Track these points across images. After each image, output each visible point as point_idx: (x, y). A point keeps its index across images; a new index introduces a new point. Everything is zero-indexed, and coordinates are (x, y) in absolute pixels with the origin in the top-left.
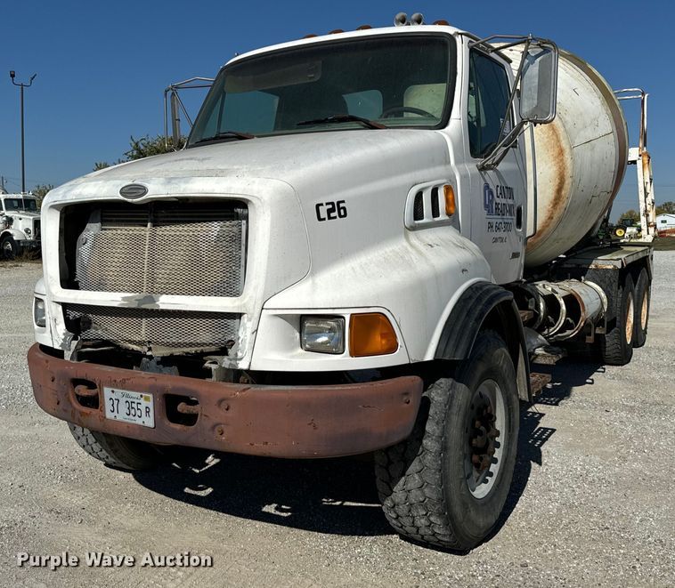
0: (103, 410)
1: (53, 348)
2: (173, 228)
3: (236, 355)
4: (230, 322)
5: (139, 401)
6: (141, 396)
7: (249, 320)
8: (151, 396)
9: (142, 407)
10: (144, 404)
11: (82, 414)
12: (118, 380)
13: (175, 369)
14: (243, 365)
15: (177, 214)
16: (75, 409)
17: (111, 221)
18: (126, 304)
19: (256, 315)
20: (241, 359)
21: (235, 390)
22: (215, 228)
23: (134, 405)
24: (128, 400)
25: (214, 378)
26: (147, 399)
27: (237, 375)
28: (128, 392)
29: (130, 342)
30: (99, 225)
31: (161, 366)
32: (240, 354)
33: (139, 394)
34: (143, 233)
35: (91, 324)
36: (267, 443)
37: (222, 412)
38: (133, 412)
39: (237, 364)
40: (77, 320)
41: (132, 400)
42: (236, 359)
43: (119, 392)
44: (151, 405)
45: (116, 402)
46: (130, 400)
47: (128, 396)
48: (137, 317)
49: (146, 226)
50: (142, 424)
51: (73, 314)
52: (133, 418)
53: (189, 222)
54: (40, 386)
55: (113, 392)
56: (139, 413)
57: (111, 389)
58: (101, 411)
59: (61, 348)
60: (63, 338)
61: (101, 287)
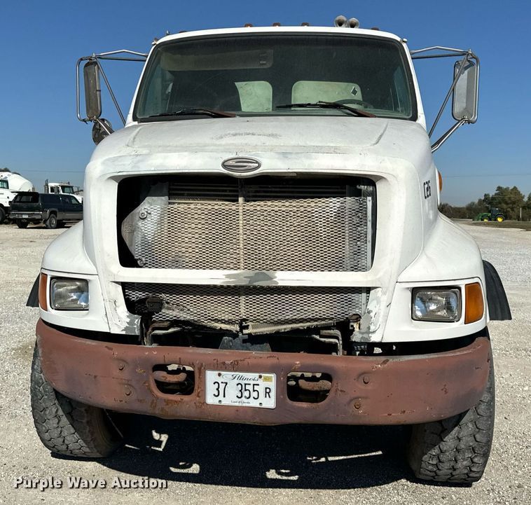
0: (202, 394)
1: (109, 333)
3: (369, 328)
4: (355, 296)
5: (255, 383)
6: (260, 377)
7: (384, 293)
8: (273, 376)
9: (261, 389)
10: (262, 385)
11: (168, 402)
12: (228, 362)
13: (267, 346)
14: (375, 338)
15: (273, 190)
16: (157, 398)
17: (183, 195)
18: (232, 282)
19: (391, 289)
20: (374, 332)
21: (375, 363)
22: (334, 204)
23: (248, 387)
24: (240, 382)
25: (340, 353)
26: (267, 379)
27: (368, 349)
28: (241, 374)
29: (217, 321)
30: (165, 199)
31: (248, 344)
32: (372, 328)
33: (257, 375)
34: (234, 208)
35: (162, 304)
36: (404, 412)
37: (361, 386)
38: (246, 394)
39: (370, 337)
40: (142, 301)
41: (246, 382)
42: (368, 332)
43: (227, 375)
44: (272, 385)
45: (222, 386)
46: (243, 382)
47: (240, 378)
48: (233, 295)
49: (238, 201)
50: (258, 406)
51: (136, 295)
52: (246, 400)
53: (291, 198)
54: (95, 377)
55: (220, 375)
56: (255, 394)
57: (217, 372)
58: (198, 396)
59: (124, 333)
60: (128, 320)
61: (176, 264)
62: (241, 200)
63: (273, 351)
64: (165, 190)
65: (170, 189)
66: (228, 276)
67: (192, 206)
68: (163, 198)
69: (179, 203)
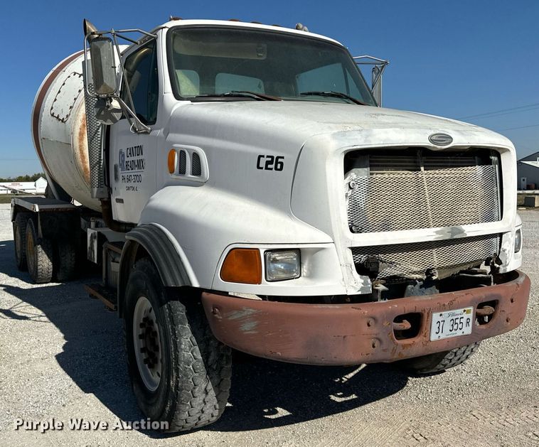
0: (428, 335)
2: (442, 171)
5: (462, 316)
6: (464, 311)
7: (512, 236)
8: (472, 309)
9: (464, 321)
10: (466, 316)
11: (404, 346)
12: (446, 304)
16: (397, 344)
19: (514, 232)
21: (514, 287)
23: (457, 321)
26: (468, 312)
28: (453, 311)
31: (424, 288)
33: (462, 310)
37: (511, 305)
38: (455, 327)
41: (456, 317)
43: (446, 314)
44: (471, 316)
45: (442, 323)
46: (454, 318)
47: (453, 315)
48: (428, 248)
49: (420, 170)
50: (461, 334)
52: (455, 332)
54: (344, 337)
55: (441, 315)
56: (460, 326)
57: (439, 314)
58: (425, 337)
59: (360, 293)
60: (362, 281)
61: (386, 227)
62: (422, 168)
63: (440, 292)
64: (368, 162)
65: (370, 161)
66: (437, 232)
67: (386, 176)
68: (366, 169)
69: (377, 174)
